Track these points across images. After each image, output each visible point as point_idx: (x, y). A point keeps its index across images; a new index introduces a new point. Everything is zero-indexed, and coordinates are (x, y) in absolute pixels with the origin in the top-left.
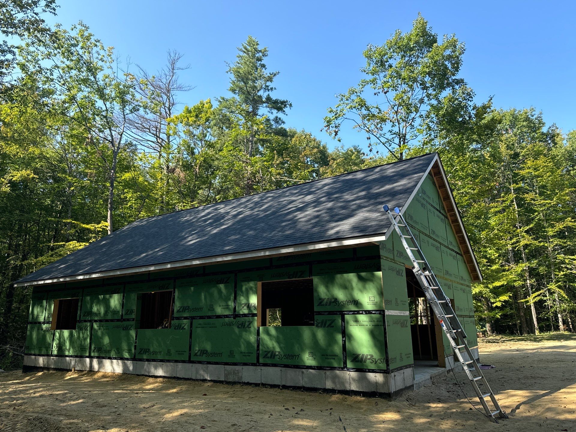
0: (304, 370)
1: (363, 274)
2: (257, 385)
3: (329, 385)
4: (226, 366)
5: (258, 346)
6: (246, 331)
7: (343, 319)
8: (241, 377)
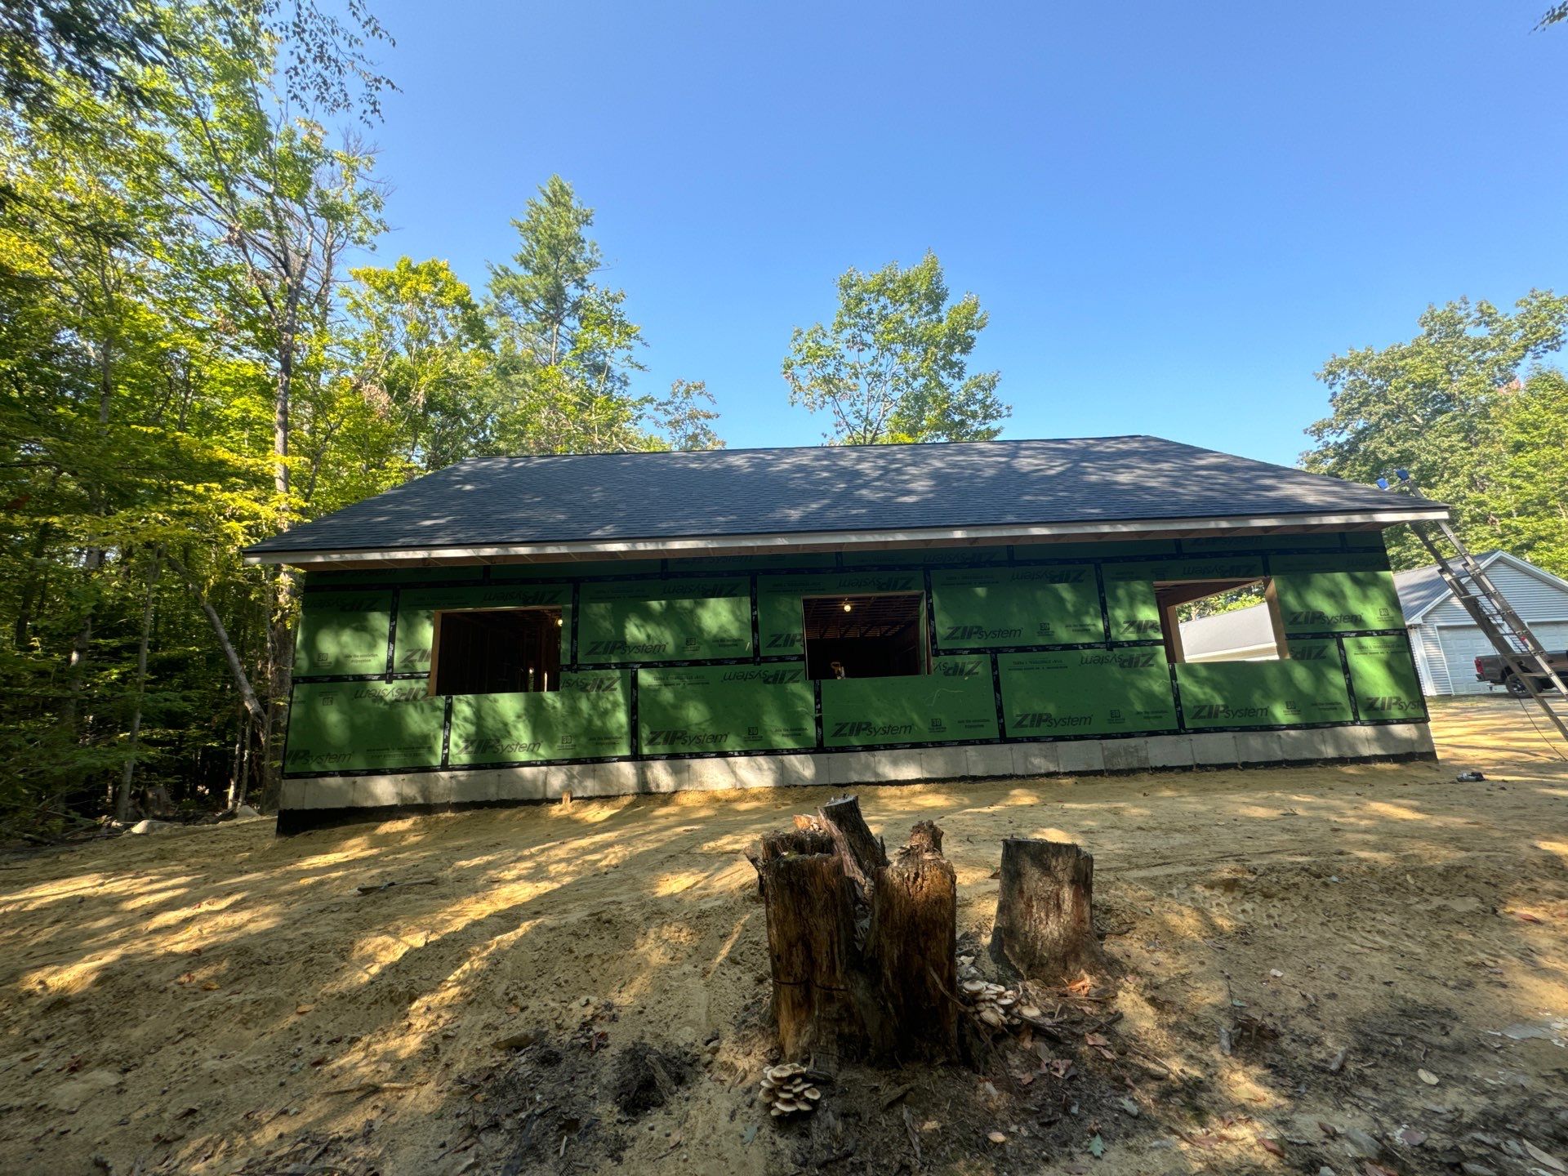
0: (1281, 733)
1: (1359, 575)
2: (1185, 769)
3: (1330, 752)
4: (1104, 742)
5: (1177, 699)
6: (1141, 673)
7: (1341, 646)
8: (1147, 758)
